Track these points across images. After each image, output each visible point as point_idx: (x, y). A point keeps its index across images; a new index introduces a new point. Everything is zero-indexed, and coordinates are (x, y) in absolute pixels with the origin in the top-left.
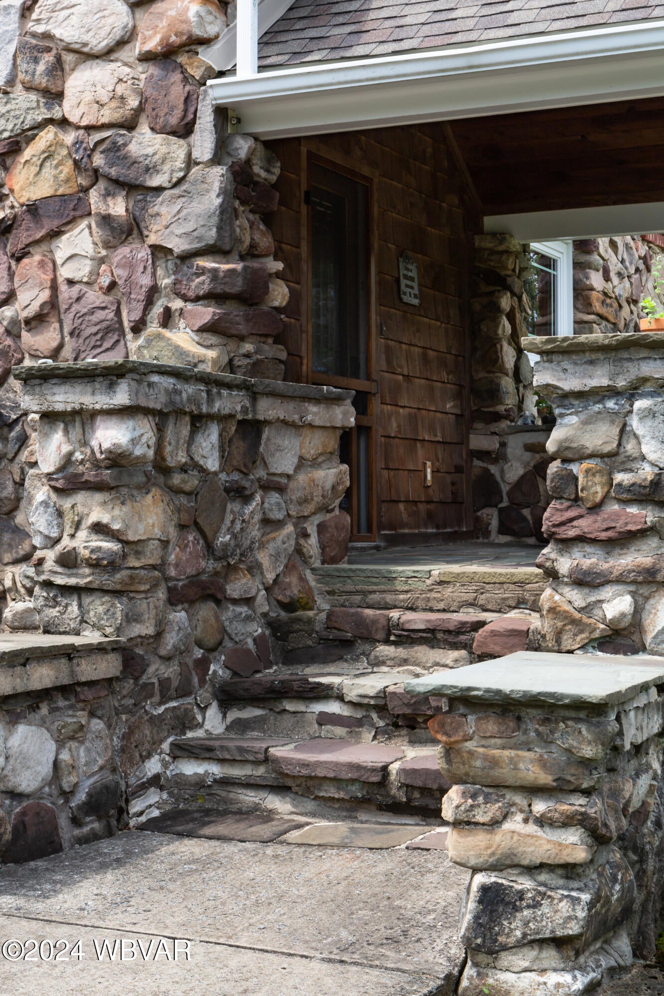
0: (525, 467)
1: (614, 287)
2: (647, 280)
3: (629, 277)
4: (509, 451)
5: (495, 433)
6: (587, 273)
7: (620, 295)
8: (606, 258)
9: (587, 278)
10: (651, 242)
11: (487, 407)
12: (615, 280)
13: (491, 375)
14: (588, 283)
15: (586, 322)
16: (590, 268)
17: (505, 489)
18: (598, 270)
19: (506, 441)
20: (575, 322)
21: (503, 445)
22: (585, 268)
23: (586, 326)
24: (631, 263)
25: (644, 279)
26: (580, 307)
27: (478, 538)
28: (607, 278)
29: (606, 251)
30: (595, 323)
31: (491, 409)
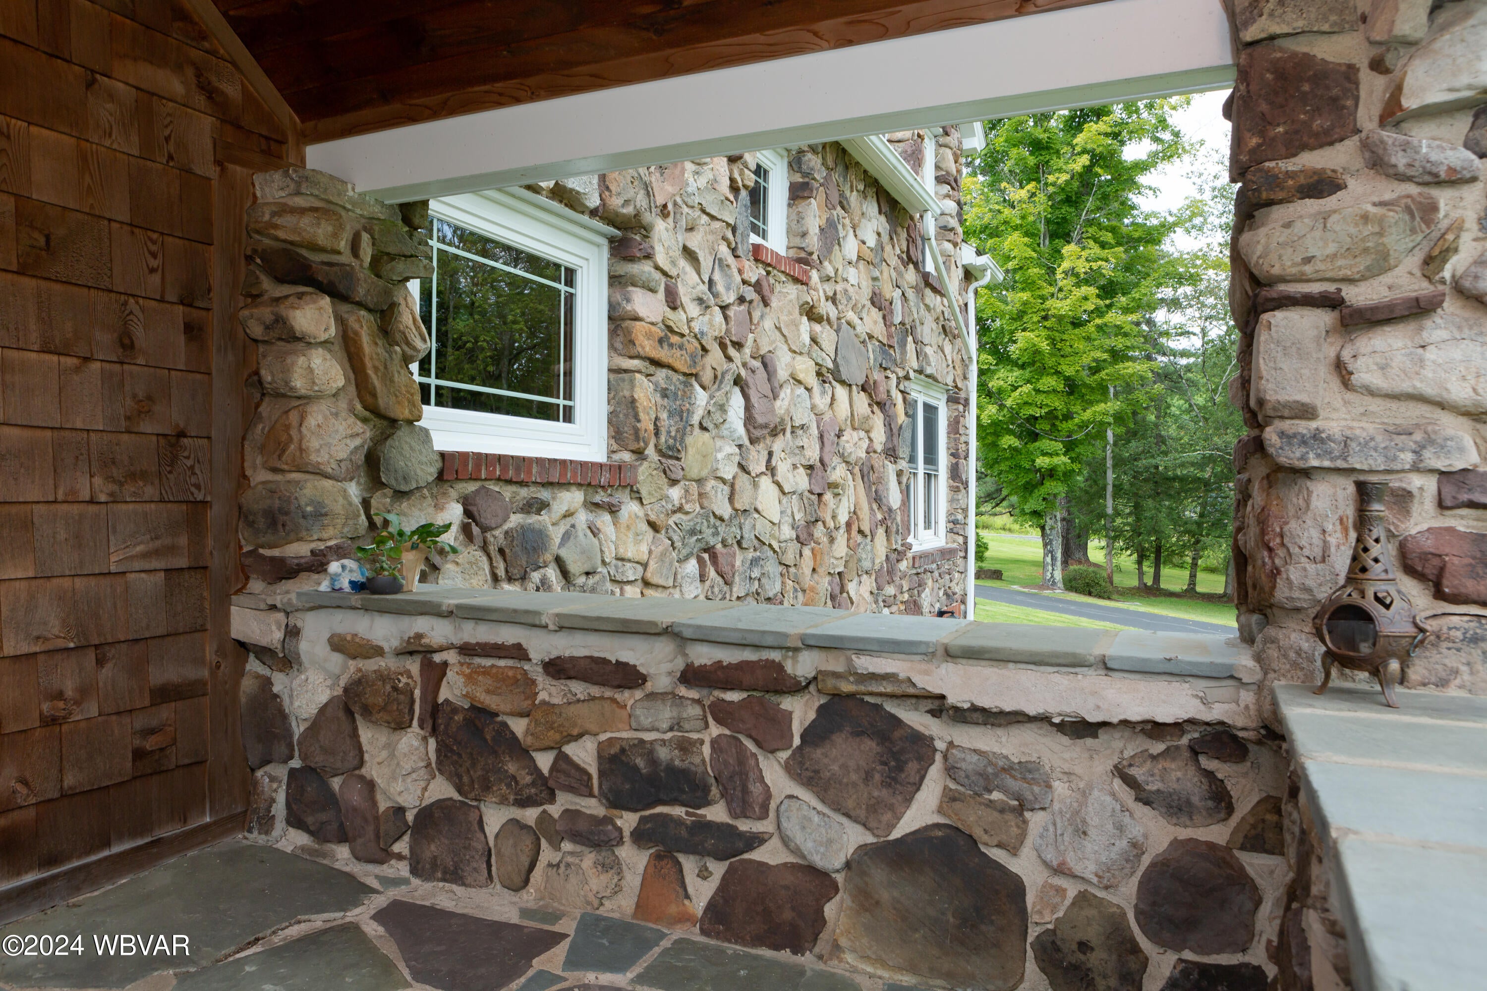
0: (331, 688)
1: (689, 321)
2: (762, 317)
3: (724, 308)
4: (304, 646)
5: (273, 608)
6: (628, 292)
7: (702, 333)
8: (673, 272)
9: (628, 301)
10: (769, 265)
11: (271, 547)
12: (693, 310)
13: (279, 477)
14: (629, 308)
15: (626, 371)
16: (634, 285)
17: (298, 730)
18: (653, 291)
19: (299, 624)
20: (610, 370)
21: (293, 633)
22: (625, 285)
23: (626, 376)
24: (728, 288)
25: (756, 315)
26: (619, 345)
27: (250, 831)
28: (673, 302)
29: (673, 263)
30: (639, 372)
31: (276, 552)
